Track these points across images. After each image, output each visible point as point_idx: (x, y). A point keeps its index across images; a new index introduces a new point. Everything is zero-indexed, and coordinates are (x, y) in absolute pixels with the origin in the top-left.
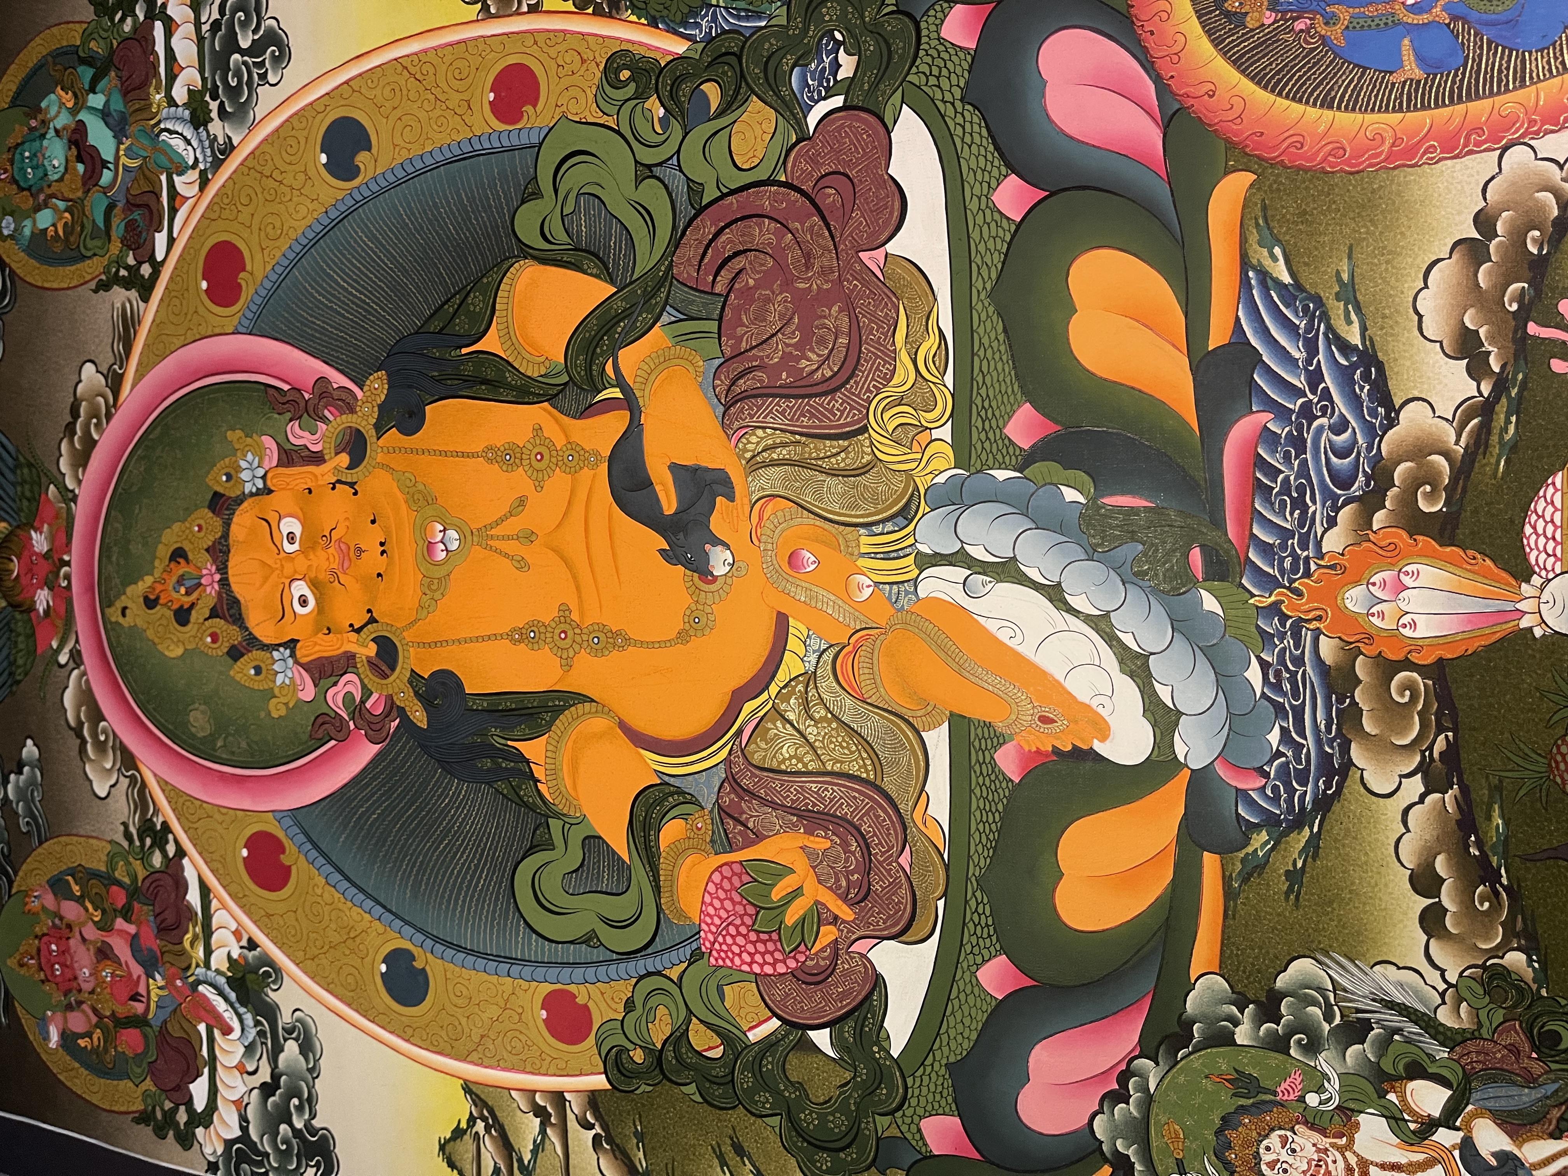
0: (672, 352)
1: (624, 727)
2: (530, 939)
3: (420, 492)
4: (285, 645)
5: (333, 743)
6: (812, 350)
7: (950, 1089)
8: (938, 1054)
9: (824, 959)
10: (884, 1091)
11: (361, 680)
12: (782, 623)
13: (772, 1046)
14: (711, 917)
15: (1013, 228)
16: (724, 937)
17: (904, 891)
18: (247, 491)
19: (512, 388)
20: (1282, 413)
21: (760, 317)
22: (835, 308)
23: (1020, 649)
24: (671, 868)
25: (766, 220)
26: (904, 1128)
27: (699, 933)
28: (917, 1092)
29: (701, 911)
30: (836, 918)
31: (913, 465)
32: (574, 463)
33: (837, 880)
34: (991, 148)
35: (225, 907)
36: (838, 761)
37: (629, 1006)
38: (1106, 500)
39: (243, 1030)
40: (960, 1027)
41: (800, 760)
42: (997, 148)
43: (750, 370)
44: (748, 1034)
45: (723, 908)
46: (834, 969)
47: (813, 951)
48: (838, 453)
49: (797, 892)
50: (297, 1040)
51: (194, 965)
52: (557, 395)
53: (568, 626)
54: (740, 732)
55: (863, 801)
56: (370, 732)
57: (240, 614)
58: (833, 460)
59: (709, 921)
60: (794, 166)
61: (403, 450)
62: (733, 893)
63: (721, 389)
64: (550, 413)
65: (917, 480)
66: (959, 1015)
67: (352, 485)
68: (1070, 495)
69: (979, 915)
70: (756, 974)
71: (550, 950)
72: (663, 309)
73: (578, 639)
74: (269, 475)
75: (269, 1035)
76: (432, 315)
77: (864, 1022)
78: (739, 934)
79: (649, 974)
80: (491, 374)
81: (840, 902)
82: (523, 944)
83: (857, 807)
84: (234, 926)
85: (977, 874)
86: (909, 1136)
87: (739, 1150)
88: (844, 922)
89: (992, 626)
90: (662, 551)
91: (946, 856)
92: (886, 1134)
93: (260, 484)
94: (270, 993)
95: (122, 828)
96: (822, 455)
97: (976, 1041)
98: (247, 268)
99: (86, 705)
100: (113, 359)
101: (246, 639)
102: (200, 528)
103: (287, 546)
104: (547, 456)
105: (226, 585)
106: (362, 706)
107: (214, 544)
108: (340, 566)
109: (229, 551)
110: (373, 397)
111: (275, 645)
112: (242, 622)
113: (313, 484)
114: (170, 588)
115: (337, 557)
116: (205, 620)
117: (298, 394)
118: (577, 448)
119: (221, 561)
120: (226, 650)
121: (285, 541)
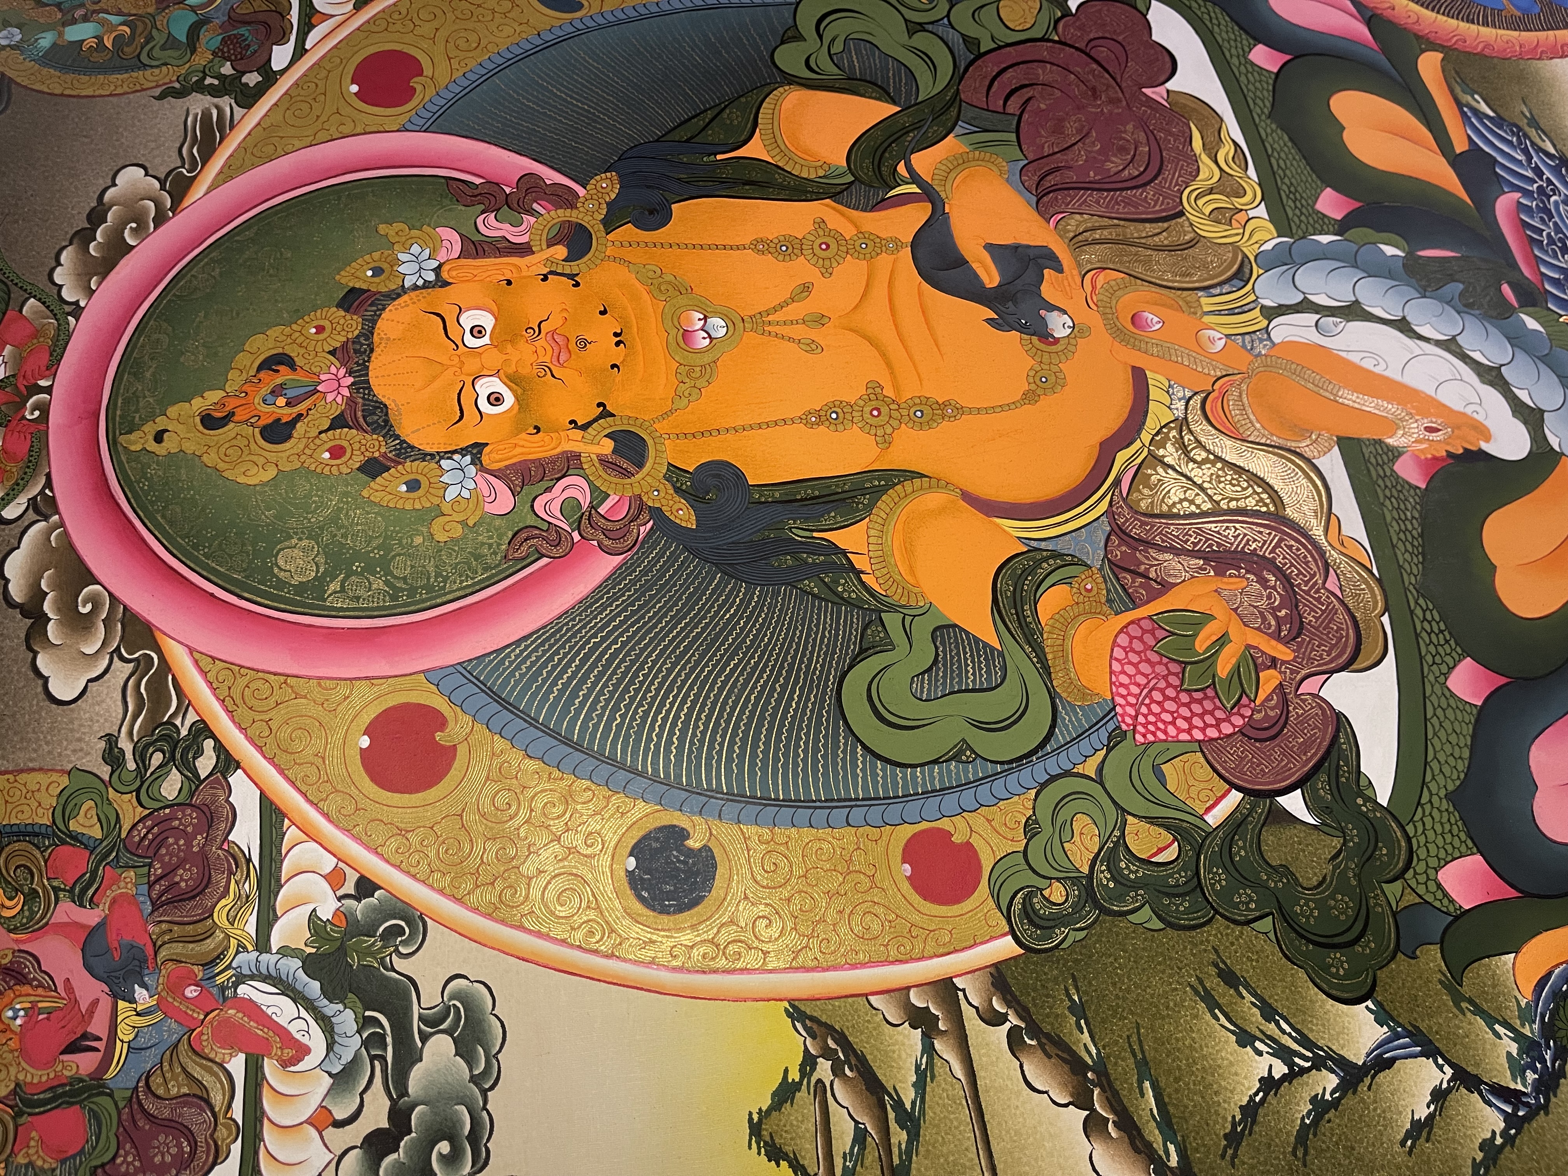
0: (971, 155)
1: (969, 498)
2: (874, 768)
3: (670, 283)
4: (463, 452)
5: (545, 561)
6: (1116, 156)
7: (1459, 823)
8: (1433, 787)
9: (1272, 709)
10: (1384, 851)
11: (590, 483)
12: (1139, 378)
13: (1239, 826)
14: (1126, 686)
15: (1273, 76)
16: (1148, 706)
17: (1341, 615)
18: (407, 284)
19: (782, 187)
20: (1527, 193)
21: (1058, 130)
22: (1130, 127)
23: (1386, 373)
24: (1059, 642)
25: (1048, 66)
26: (1421, 890)
27: (1114, 708)
28: (1422, 839)
29: (1112, 683)
30: (1274, 660)
31: (1238, 238)
32: (869, 250)
33: (1264, 619)
34: (1236, 28)
35: (311, 836)
36: (1232, 499)
37: (1031, 828)
38: (1421, 253)
39: (330, 1048)
40: (1448, 748)
41: (1192, 502)
42: (1241, 28)
43: (1057, 169)
44: (1206, 818)
45: (1139, 672)
46: (1287, 718)
47: (1258, 702)
48: (1160, 233)
49: (1223, 640)
50: (449, 1032)
51: (232, 951)
52: (842, 192)
53: (881, 403)
54: (1117, 482)
55: (1270, 534)
56: (607, 542)
57: (387, 421)
58: (1156, 239)
59: (1123, 691)
60: (1064, 31)
61: (642, 245)
62: (1149, 653)
63: (1032, 183)
64: (834, 209)
65: (1244, 249)
66: (1442, 734)
67: (571, 277)
68: (1390, 250)
69: (1429, 622)
70: (1199, 741)
71: (904, 778)
72: (955, 124)
73: (895, 414)
74: (445, 268)
75: (389, 1040)
76: (675, 128)
77: (1337, 772)
78: (1167, 698)
79: (1053, 779)
80: (754, 176)
81: (1274, 643)
82: (864, 779)
83: (1265, 542)
84: (328, 863)
85: (1413, 581)
86: (1429, 898)
87: (1230, 978)
88: (1284, 662)
89: (1354, 358)
90: (989, 321)
91: (1375, 571)
92: (1402, 905)
93: (431, 277)
94: (399, 964)
95: (102, 744)
96: (1144, 235)
97: (1470, 758)
98: (425, 73)
99: (56, 568)
100: (179, 164)
101: (395, 450)
102: (320, 329)
103: (470, 341)
104: (834, 246)
105: (364, 388)
106: (593, 512)
107: (345, 345)
108: (555, 359)
109: (372, 350)
110: (600, 195)
111: (446, 453)
112: (389, 430)
113: (515, 275)
114: (256, 401)
115: (549, 349)
116: (320, 433)
117: (496, 188)
118: (872, 237)
119: (357, 363)
120: (358, 465)
121: (468, 336)
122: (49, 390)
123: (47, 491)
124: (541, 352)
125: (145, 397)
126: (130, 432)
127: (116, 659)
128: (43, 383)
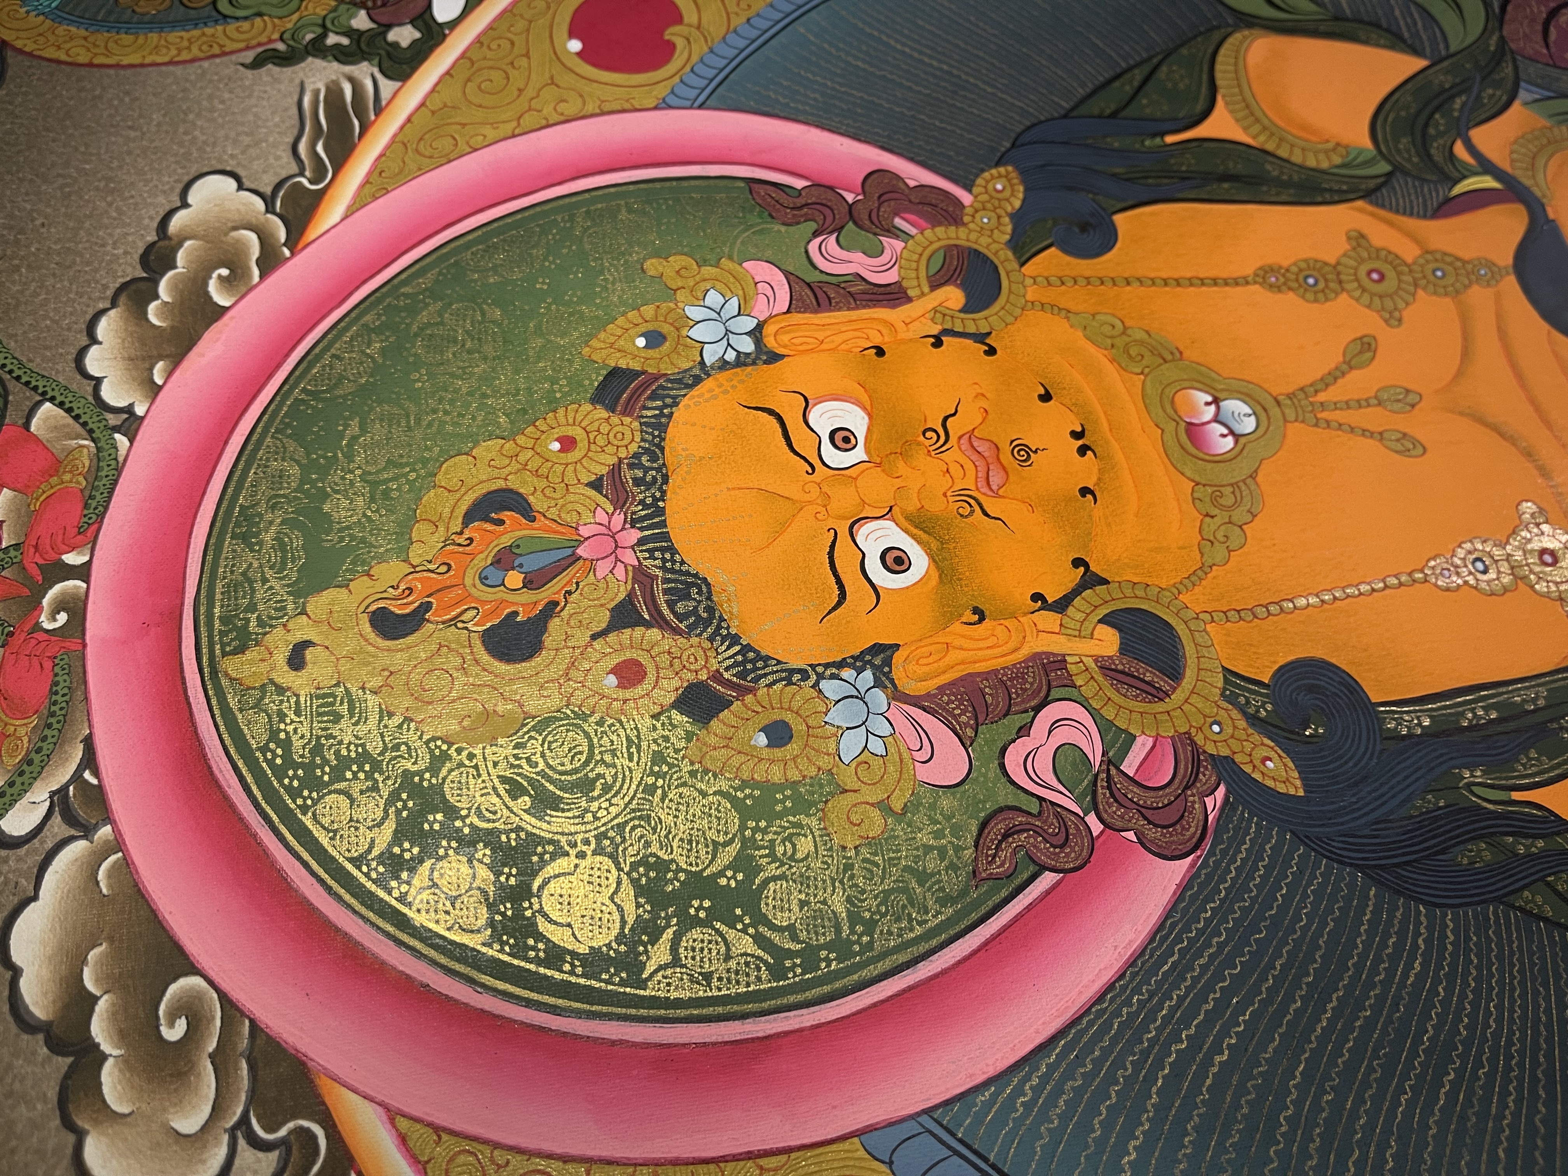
3: (1141, 343)
4: (858, 662)
18: (710, 358)
32: (1449, 280)
53: (1550, 540)
56: (1152, 833)
57: (710, 610)
61: (1081, 281)
67: (980, 338)
74: (769, 330)
93: (747, 345)
98: (686, 20)
99: (111, 939)
100: (294, 168)
101: (736, 664)
102: (567, 444)
103: (830, 454)
104: (1390, 274)
105: (662, 550)
106: (1113, 771)
107: (615, 470)
108: (982, 483)
109: (666, 479)
110: (996, 203)
111: (827, 666)
112: (719, 627)
113: (887, 339)
114: (468, 581)
115: (969, 466)
116: (594, 637)
117: (830, 194)
118: (1448, 259)
119: (642, 502)
120: (671, 698)
121: (826, 446)
122: (83, 572)
123: (87, 775)
124: (955, 470)
125: (265, 581)
126: (241, 650)
127: (242, 1142)
128: (73, 559)
